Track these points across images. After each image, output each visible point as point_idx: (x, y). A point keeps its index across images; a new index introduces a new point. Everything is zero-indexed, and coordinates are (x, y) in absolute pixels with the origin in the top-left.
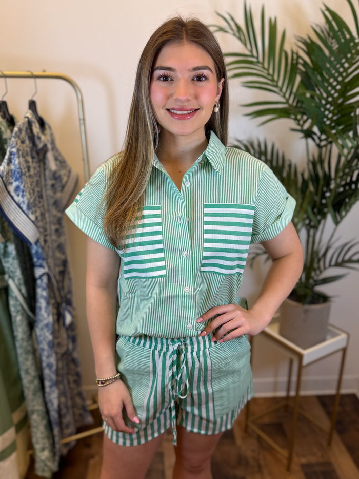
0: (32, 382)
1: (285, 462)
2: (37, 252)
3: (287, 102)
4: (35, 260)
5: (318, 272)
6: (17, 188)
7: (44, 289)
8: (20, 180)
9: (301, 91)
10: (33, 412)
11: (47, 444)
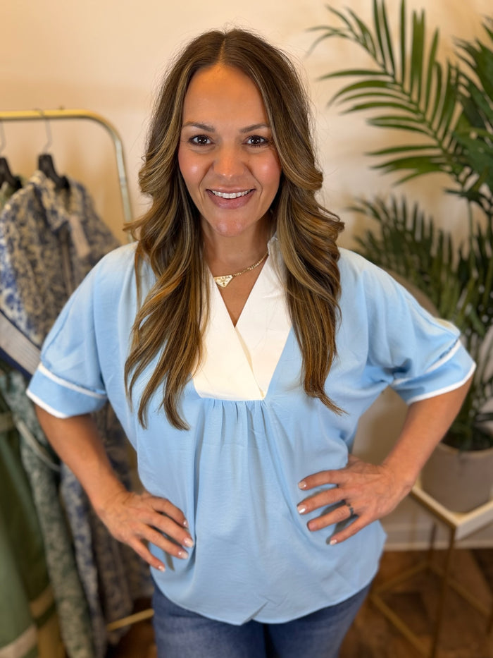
0: (59, 559)
3: (440, 146)
5: (482, 400)
6: (10, 299)
8: (14, 286)
9: (463, 129)
10: (62, 599)
11: (83, 639)
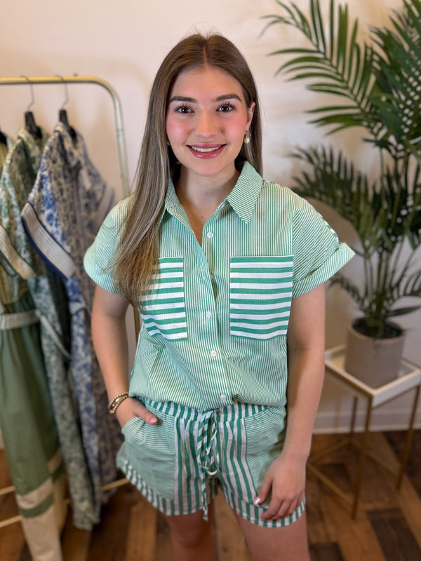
0: (68, 428)
1: (350, 509)
2: (72, 286)
3: (359, 107)
4: (70, 293)
5: (391, 301)
6: (50, 217)
7: (81, 326)
8: (53, 208)
9: (376, 94)
10: (70, 460)
11: (86, 493)
